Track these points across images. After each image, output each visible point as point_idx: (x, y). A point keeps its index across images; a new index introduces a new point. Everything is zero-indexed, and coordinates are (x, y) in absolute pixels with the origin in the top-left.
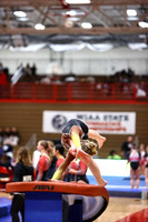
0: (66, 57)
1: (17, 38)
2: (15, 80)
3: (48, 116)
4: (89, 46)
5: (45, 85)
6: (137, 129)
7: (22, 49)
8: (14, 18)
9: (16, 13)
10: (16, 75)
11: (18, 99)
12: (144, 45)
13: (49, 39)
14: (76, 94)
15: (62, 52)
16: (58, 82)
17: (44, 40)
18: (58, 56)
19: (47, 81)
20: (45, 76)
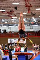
0: (11, 28)
1: (2, 25)
2: (2, 33)
3: (9, 40)
4: (16, 26)
5: (8, 34)
6: (26, 42)
7: (3, 27)
8: (2, 21)
9: (2, 20)
10: (2, 32)
11: (3, 36)
12: (27, 26)
13: (8, 25)
14: (14, 35)
15: (11, 27)
16: (10, 33)
17: (7, 25)
18: (10, 28)
19: (8, 33)
20: (8, 32)
